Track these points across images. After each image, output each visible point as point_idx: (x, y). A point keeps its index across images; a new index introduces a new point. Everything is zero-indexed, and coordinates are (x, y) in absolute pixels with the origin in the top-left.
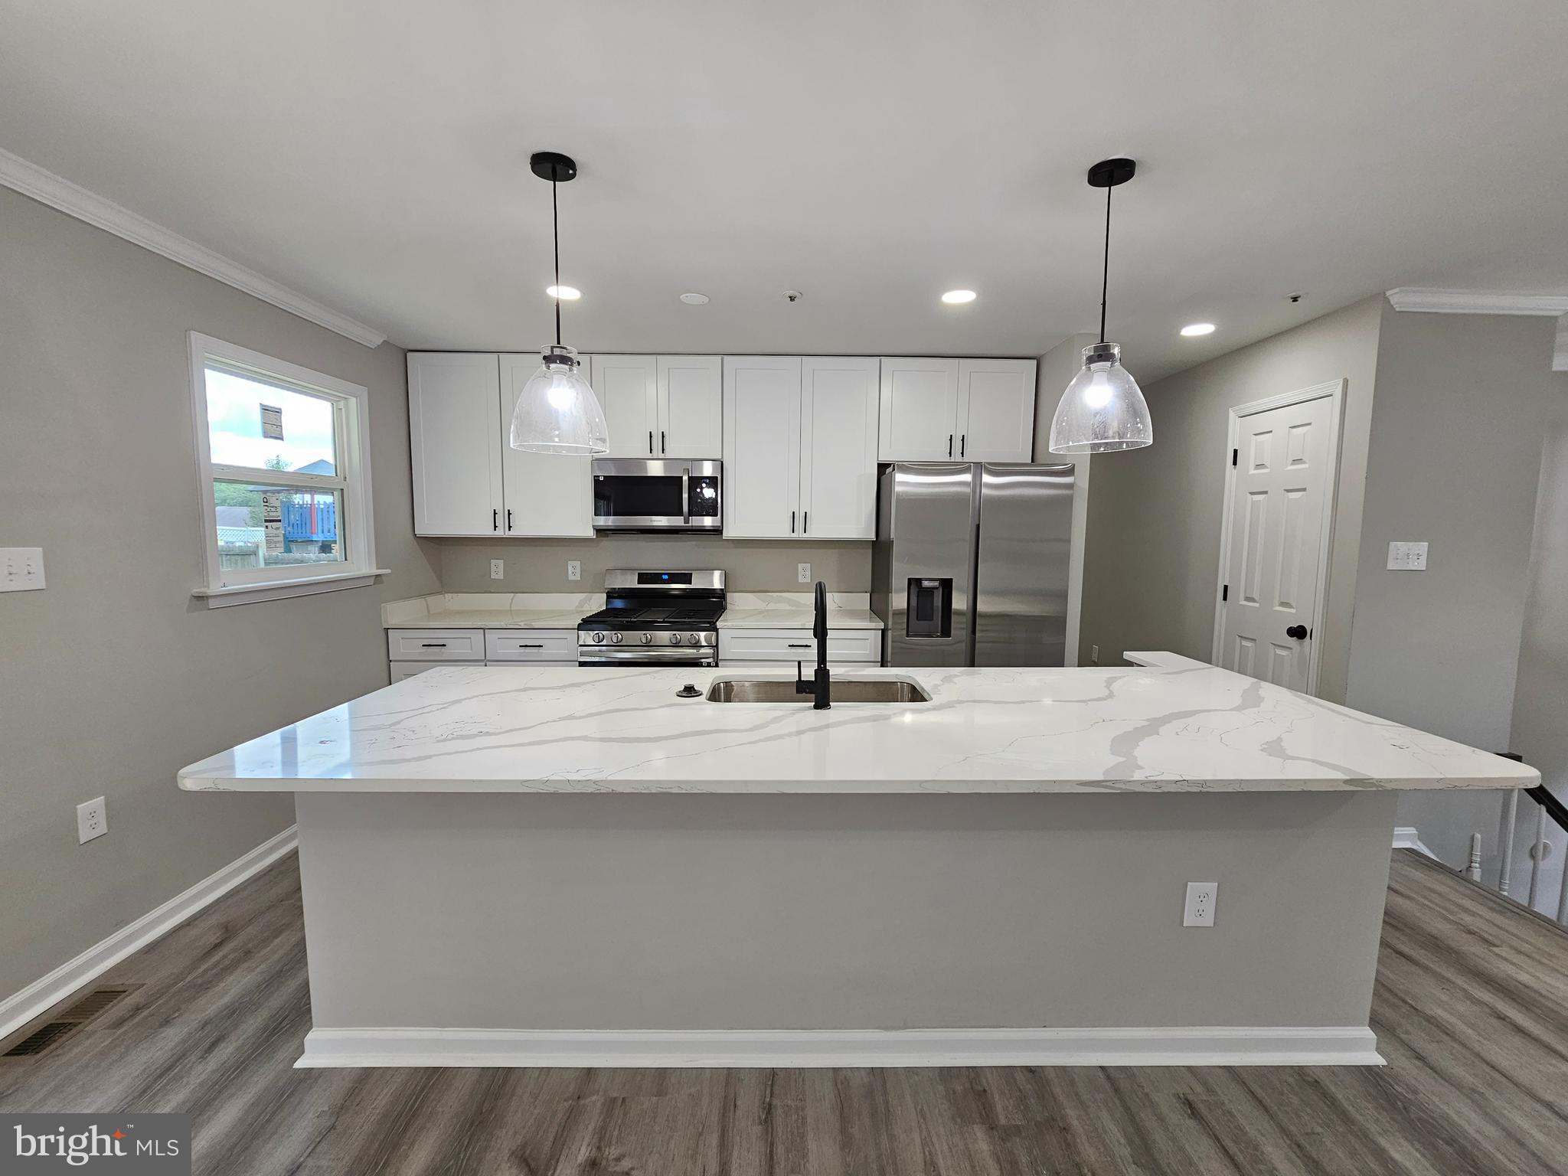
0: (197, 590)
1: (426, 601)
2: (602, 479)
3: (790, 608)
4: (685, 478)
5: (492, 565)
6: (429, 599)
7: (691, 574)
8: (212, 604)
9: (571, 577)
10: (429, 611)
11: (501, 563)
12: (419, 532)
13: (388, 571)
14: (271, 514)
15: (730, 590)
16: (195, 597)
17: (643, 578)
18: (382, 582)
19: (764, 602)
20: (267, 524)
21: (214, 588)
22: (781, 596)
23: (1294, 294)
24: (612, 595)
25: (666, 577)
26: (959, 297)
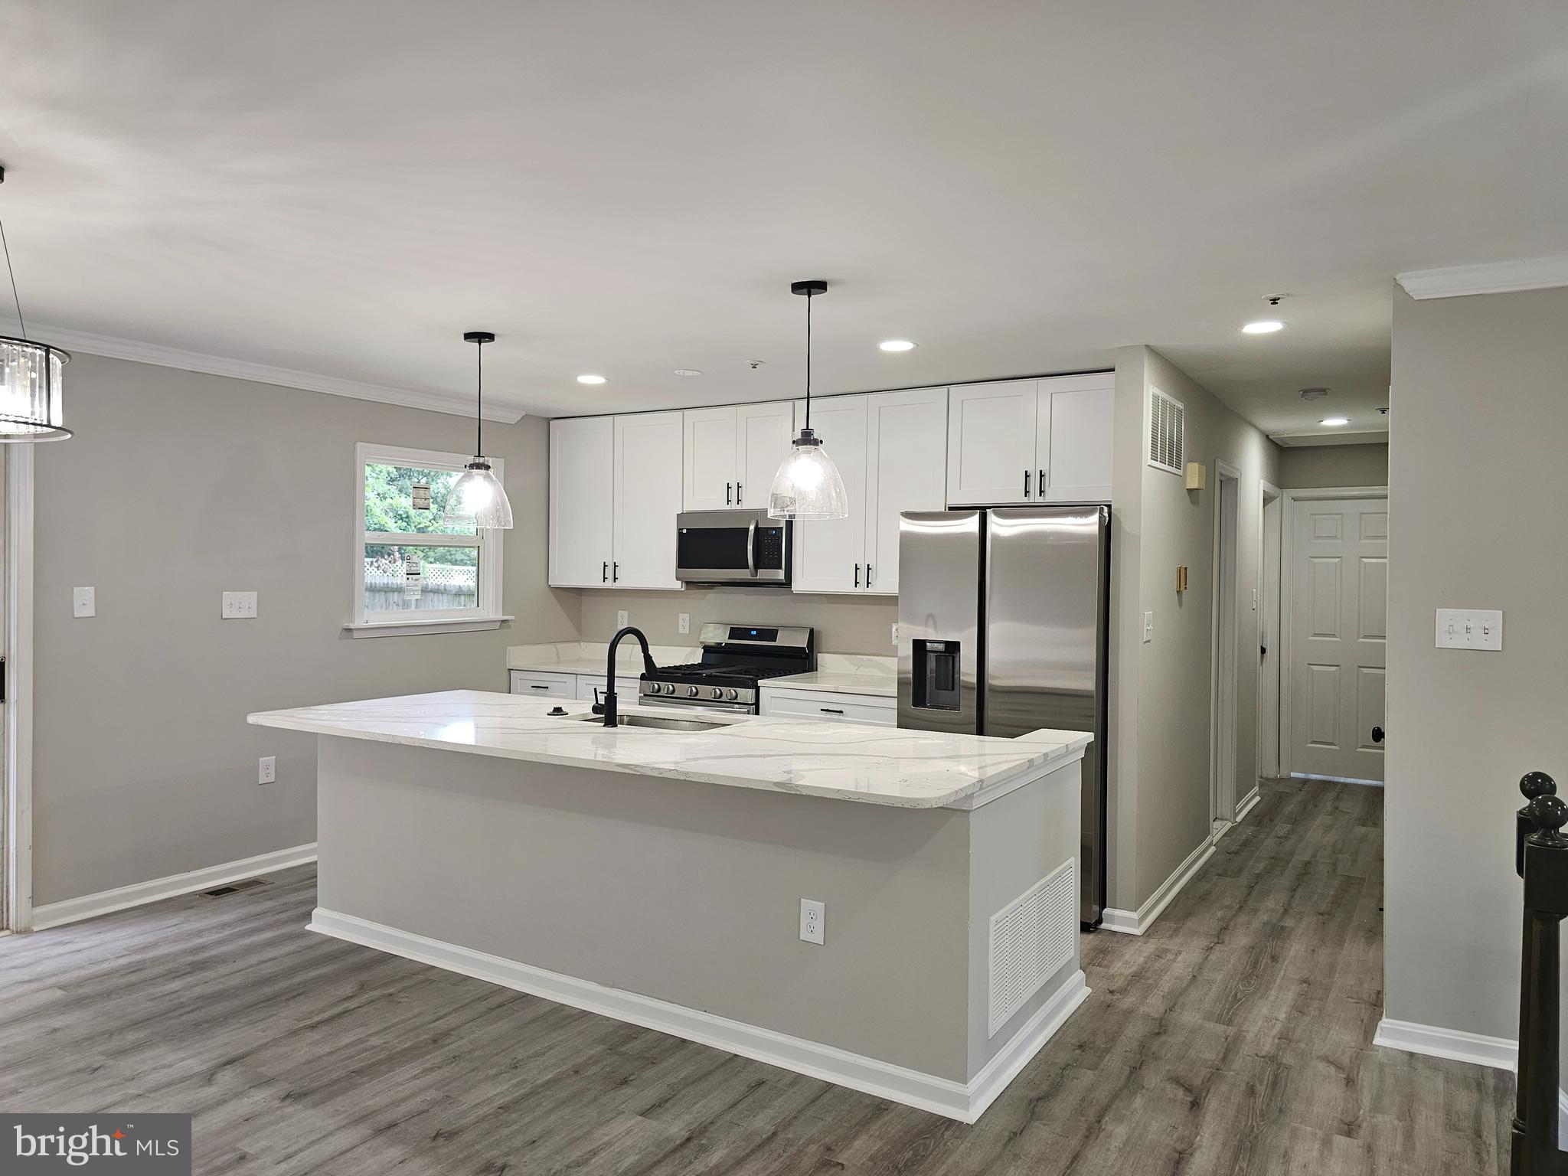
0: (346, 625)
1: (556, 648)
2: (685, 531)
3: (881, 674)
4: (752, 528)
5: (619, 615)
6: (560, 646)
7: (777, 630)
8: (356, 635)
9: (681, 631)
10: (559, 658)
11: (626, 613)
12: (553, 583)
13: (512, 617)
14: (412, 568)
15: (823, 650)
16: (345, 629)
17: (735, 633)
18: (510, 627)
19: (855, 665)
20: (408, 576)
21: (358, 623)
22: (871, 660)
23: (1273, 295)
24: (708, 650)
25: (755, 633)
26: (897, 346)
